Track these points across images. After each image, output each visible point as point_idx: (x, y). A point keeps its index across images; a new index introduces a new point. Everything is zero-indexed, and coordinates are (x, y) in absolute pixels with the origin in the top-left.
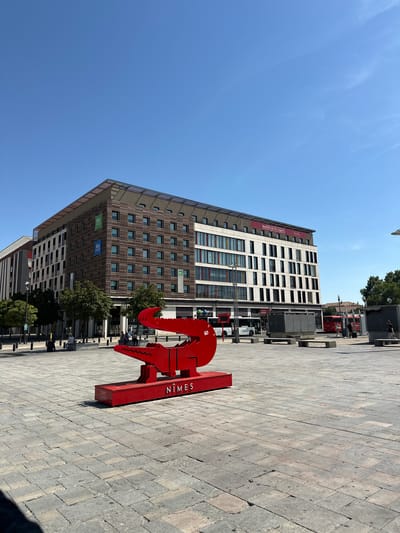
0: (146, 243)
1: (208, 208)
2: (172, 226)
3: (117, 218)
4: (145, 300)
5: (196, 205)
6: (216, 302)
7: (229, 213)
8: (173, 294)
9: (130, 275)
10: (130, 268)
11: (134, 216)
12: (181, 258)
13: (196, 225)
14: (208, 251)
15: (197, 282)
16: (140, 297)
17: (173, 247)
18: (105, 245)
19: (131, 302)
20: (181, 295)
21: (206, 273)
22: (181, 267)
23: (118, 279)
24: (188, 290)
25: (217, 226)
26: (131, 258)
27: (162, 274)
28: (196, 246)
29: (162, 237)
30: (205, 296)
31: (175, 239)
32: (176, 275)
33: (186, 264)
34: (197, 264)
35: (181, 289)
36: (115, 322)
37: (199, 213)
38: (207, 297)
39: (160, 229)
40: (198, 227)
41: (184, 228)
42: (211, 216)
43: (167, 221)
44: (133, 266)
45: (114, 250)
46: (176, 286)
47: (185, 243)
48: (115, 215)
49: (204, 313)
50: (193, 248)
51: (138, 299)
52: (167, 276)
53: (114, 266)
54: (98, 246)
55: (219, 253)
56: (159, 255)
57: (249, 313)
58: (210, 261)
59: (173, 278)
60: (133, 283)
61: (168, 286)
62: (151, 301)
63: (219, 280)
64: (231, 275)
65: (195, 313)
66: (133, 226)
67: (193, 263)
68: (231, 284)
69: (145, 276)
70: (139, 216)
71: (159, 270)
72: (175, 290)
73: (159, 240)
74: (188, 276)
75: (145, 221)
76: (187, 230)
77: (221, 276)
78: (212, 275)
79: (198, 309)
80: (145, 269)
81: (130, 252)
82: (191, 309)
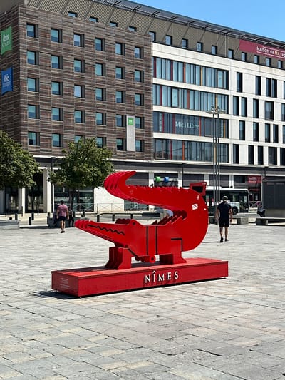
0: (78, 74)
1: (173, 19)
2: (118, 49)
3: (35, 34)
4: (83, 162)
5: (154, 14)
6: (183, 166)
7: (206, 27)
8: (120, 153)
9: (57, 123)
10: (56, 112)
11: (59, 31)
12: (132, 98)
13: (155, 46)
14: (172, 88)
15: (156, 135)
16: (75, 156)
17: (119, 81)
18: (18, 77)
19: (62, 163)
20: (131, 155)
21: (169, 122)
22: (131, 112)
23: (39, 129)
24: (142, 148)
25: (187, 48)
26: (57, 98)
27: (103, 122)
28: (155, 81)
29: (103, 65)
30: (166, 157)
31: (123, 69)
32: (124, 124)
33: (139, 107)
34: (156, 108)
35: (131, 146)
36: (36, 192)
37: (159, 26)
38: (171, 158)
39: (99, 53)
40: (158, 50)
41: (137, 51)
42: (178, 31)
43: (110, 40)
44: (61, 110)
45: (31, 84)
46: (124, 141)
47: (137, 75)
48: (31, 29)
49: (165, 182)
50: (149, 83)
51: (74, 160)
52: (111, 126)
53: (32, 110)
54: (7, 78)
55: (188, 90)
56: (99, 94)
57: (231, 183)
58: (175, 103)
59: (119, 129)
60: (61, 136)
61: (113, 141)
62: (92, 163)
63: (188, 132)
64: (206, 125)
65: (151, 182)
66: (59, 48)
67: (150, 107)
68: (210, 140)
69: (78, 126)
70: (67, 32)
71: (99, 117)
72: (122, 147)
73: (98, 70)
74: (141, 126)
75: (77, 39)
76: (141, 56)
77: (191, 126)
78: (177, 124)
79: (156, 175)
80: (78, 115)
81: (55, 87)
82: (146, 176)
